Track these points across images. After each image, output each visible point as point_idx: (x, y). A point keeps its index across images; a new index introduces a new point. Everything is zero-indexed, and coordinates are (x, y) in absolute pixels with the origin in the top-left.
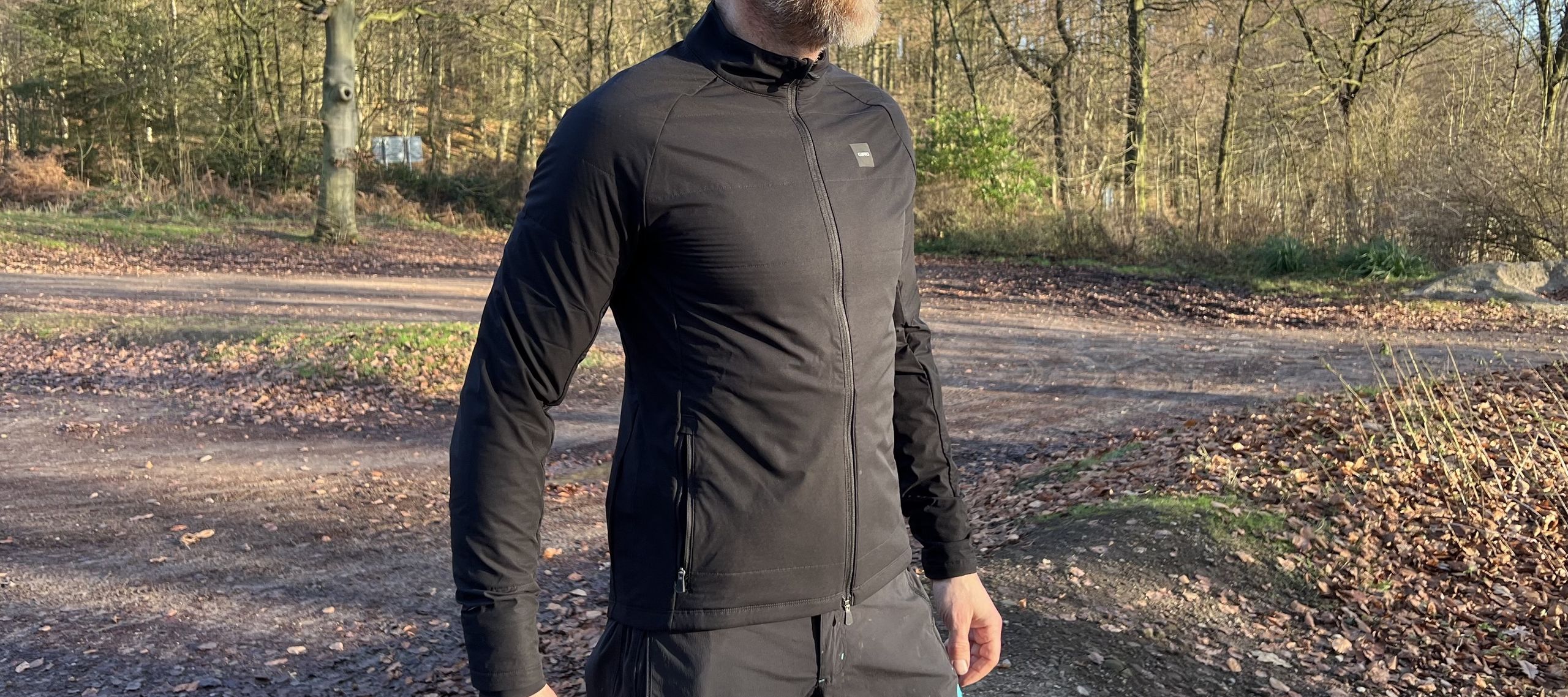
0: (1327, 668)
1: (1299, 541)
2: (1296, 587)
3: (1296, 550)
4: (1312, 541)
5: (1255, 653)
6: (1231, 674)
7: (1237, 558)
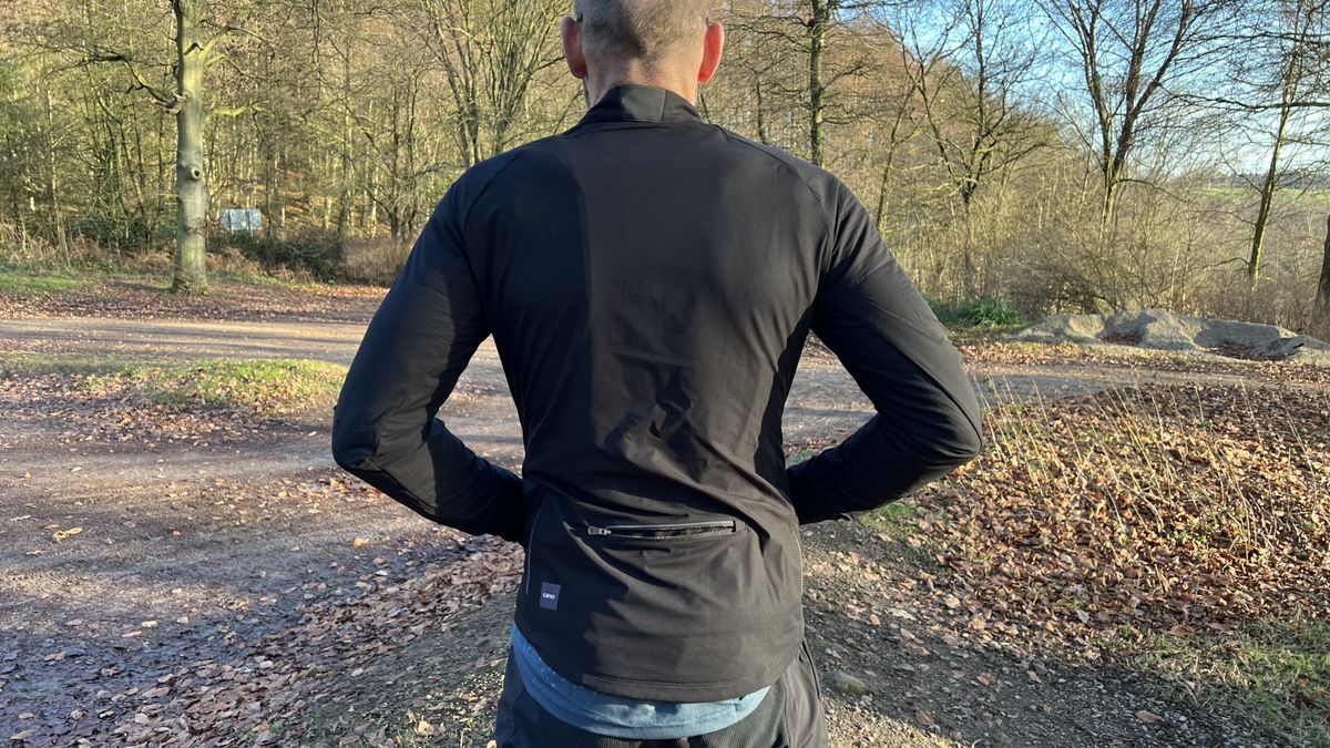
0: (942, 619)
1: (924, 525)
2: (921, 559)
3: (922, 532)
4: (934, 525)
5: (891, 610)
6: (873, 626)
7: (879, 538)
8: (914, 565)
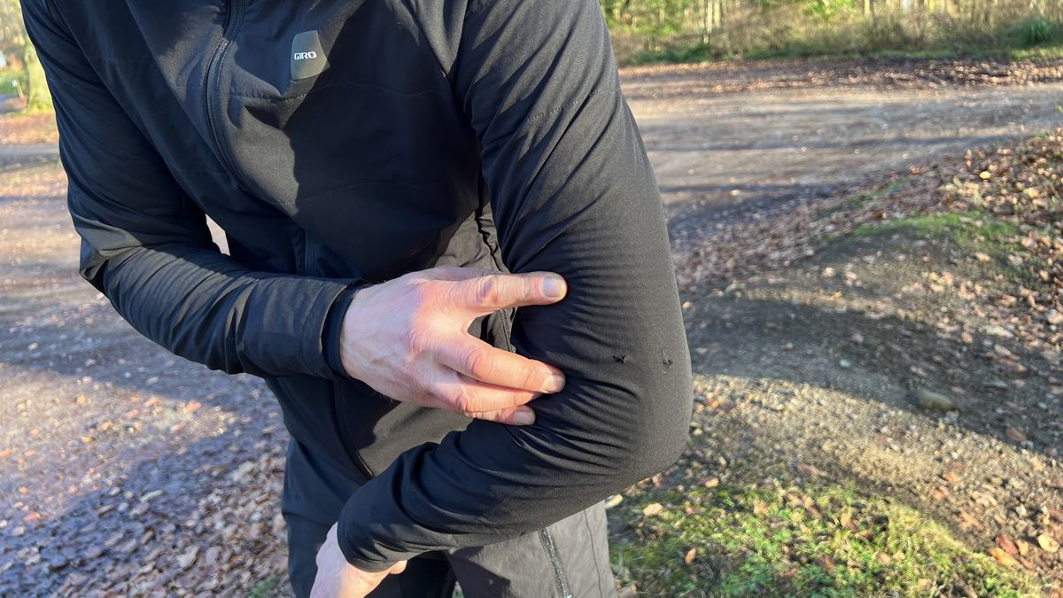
0: (1042, 335)
1: (1027, 242)
2: (1022, 276)
3: (1024, 249)
4: (1038, 242)
5: (985, 327)
6: (964, 344)
7: (975, 258)
8: (1014, 282)
